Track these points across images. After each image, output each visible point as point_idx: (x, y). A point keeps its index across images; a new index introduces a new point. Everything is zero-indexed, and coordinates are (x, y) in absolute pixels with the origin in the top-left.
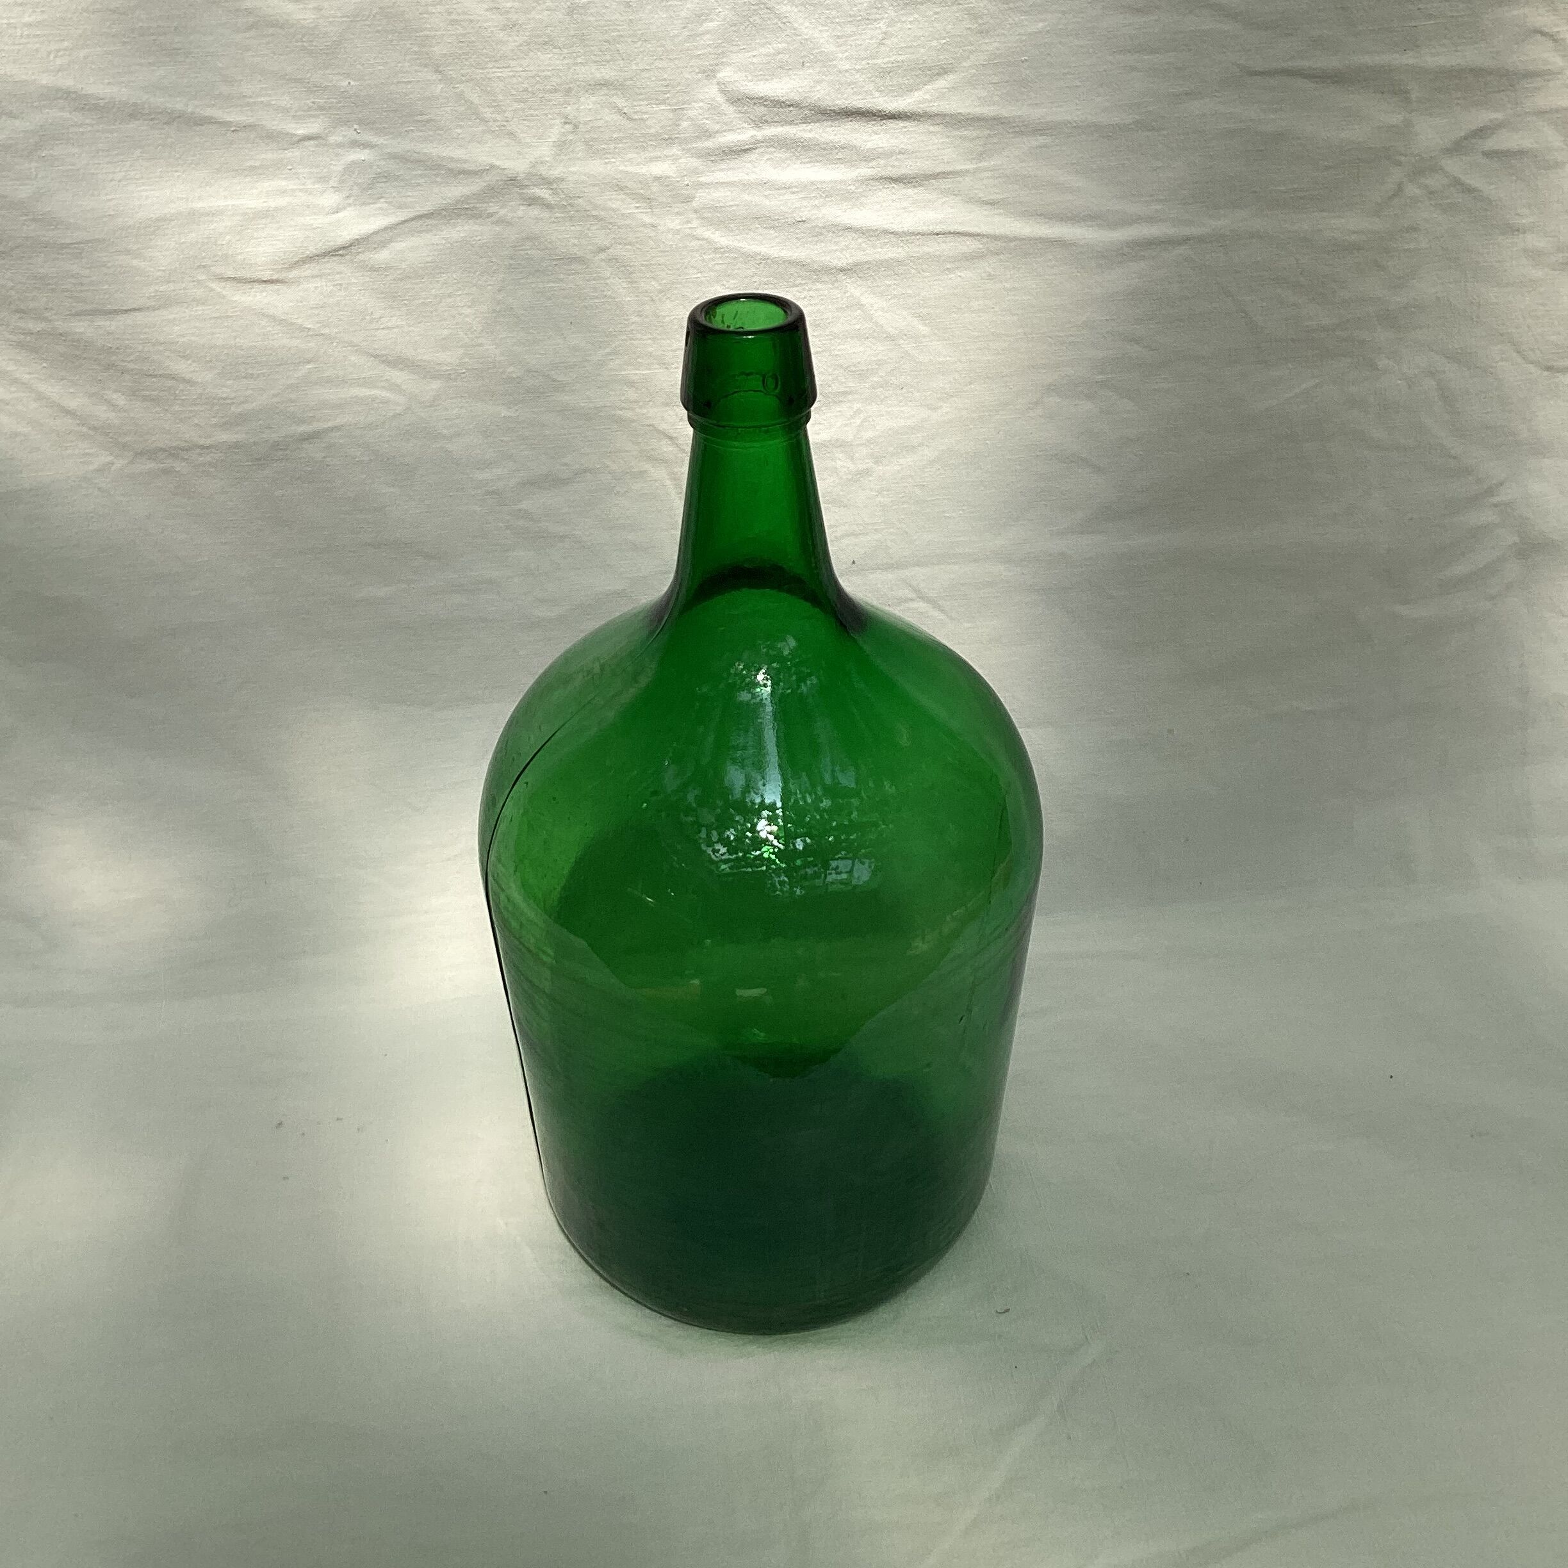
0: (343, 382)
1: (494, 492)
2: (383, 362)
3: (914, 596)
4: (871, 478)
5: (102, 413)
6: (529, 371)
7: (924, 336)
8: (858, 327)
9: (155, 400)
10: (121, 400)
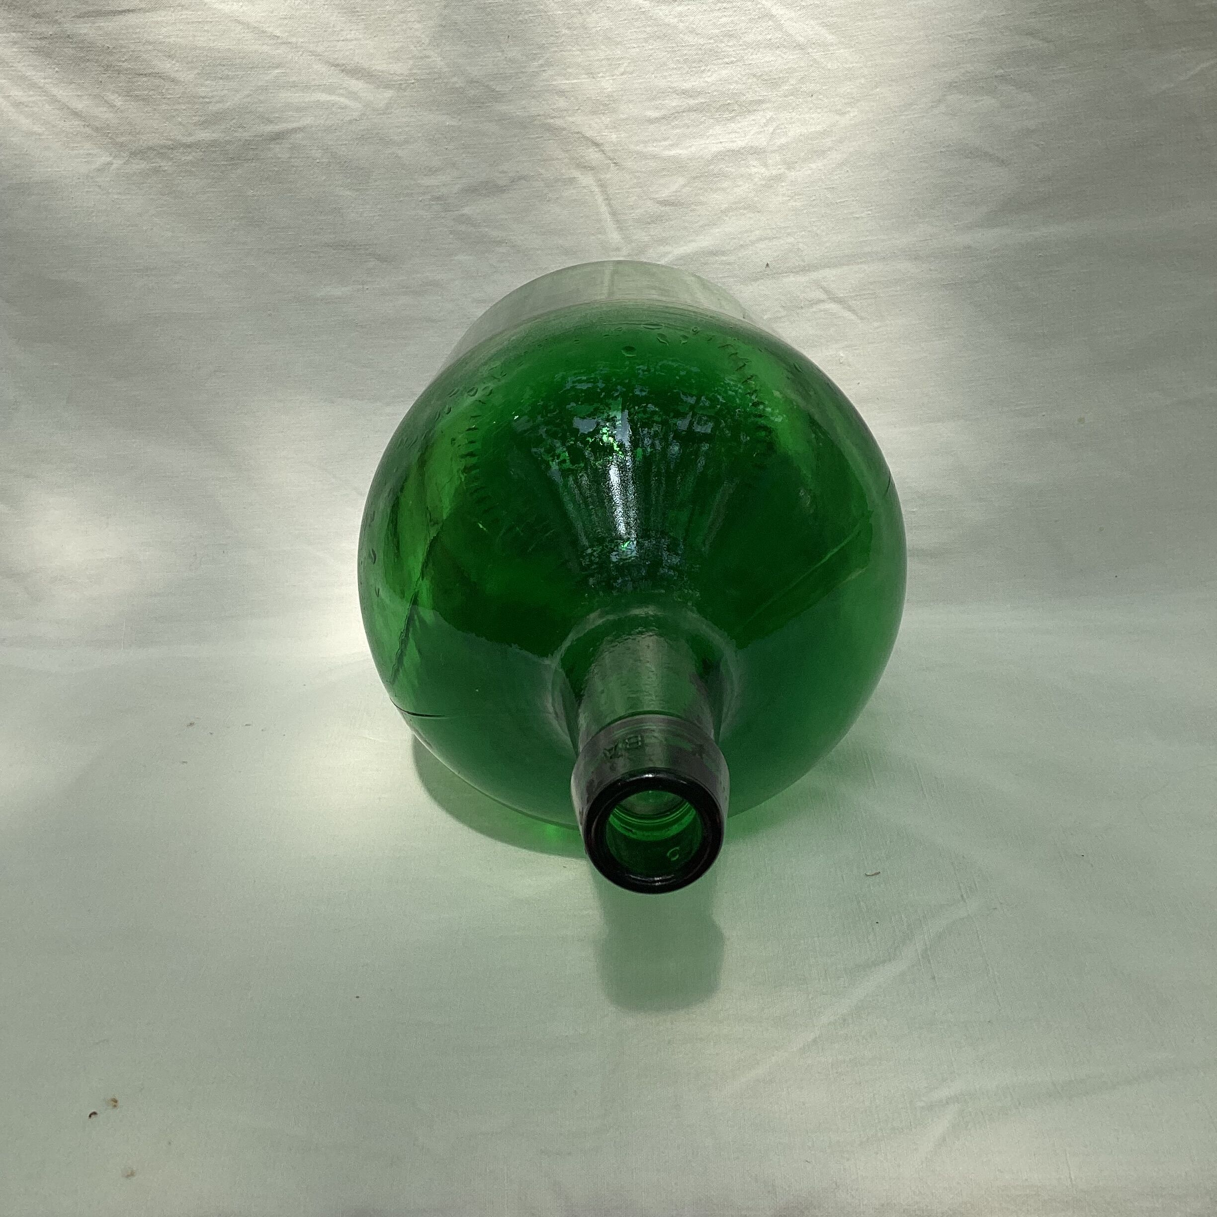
0: (307, 88)
1: (438, 198)
2: (343, 71)
3: (823, 296)
4: (783, 184)
5: (103, 114)
6: (472, 82)
7: (832, 45)
8: (769, 37)
9: (146, 100)
10: (118, 102)
